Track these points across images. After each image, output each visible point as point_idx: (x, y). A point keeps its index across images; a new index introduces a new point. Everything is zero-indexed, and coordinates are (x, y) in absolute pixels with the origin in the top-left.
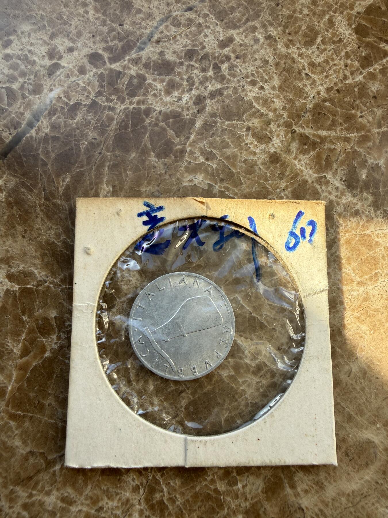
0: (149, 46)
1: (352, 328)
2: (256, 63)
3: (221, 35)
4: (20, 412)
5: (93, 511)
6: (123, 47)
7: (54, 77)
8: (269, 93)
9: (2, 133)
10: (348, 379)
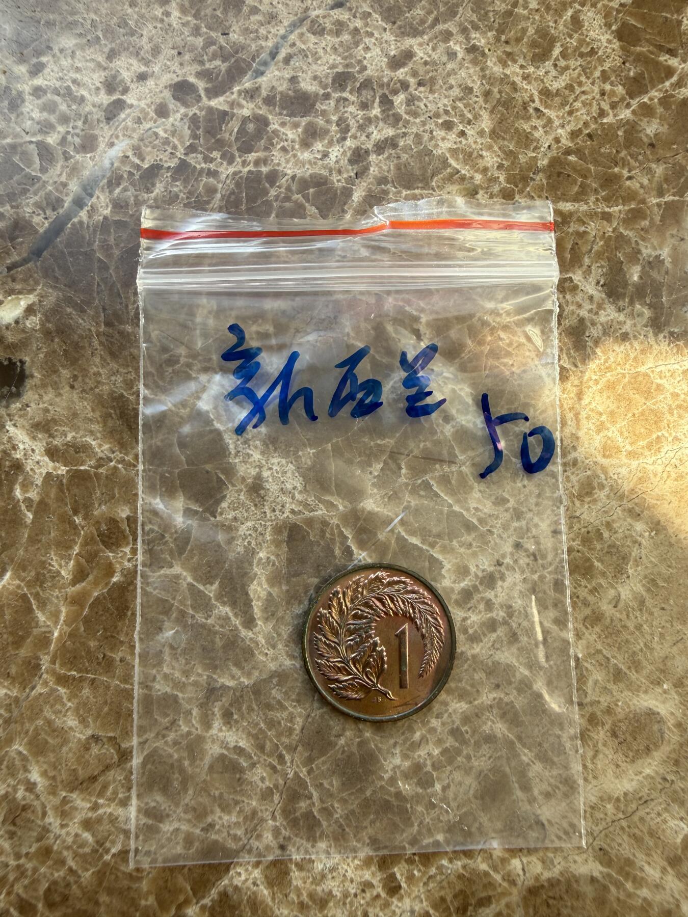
0: (273, 68)
1: (619, 528)
2: (451, 92)
3: (393, 47)
4: (75, 673)
5: (198, 831)
6: (229, 71)
7: (115, 123)
8: (475, 142)
9: (32, 217)
10: (613, 611)
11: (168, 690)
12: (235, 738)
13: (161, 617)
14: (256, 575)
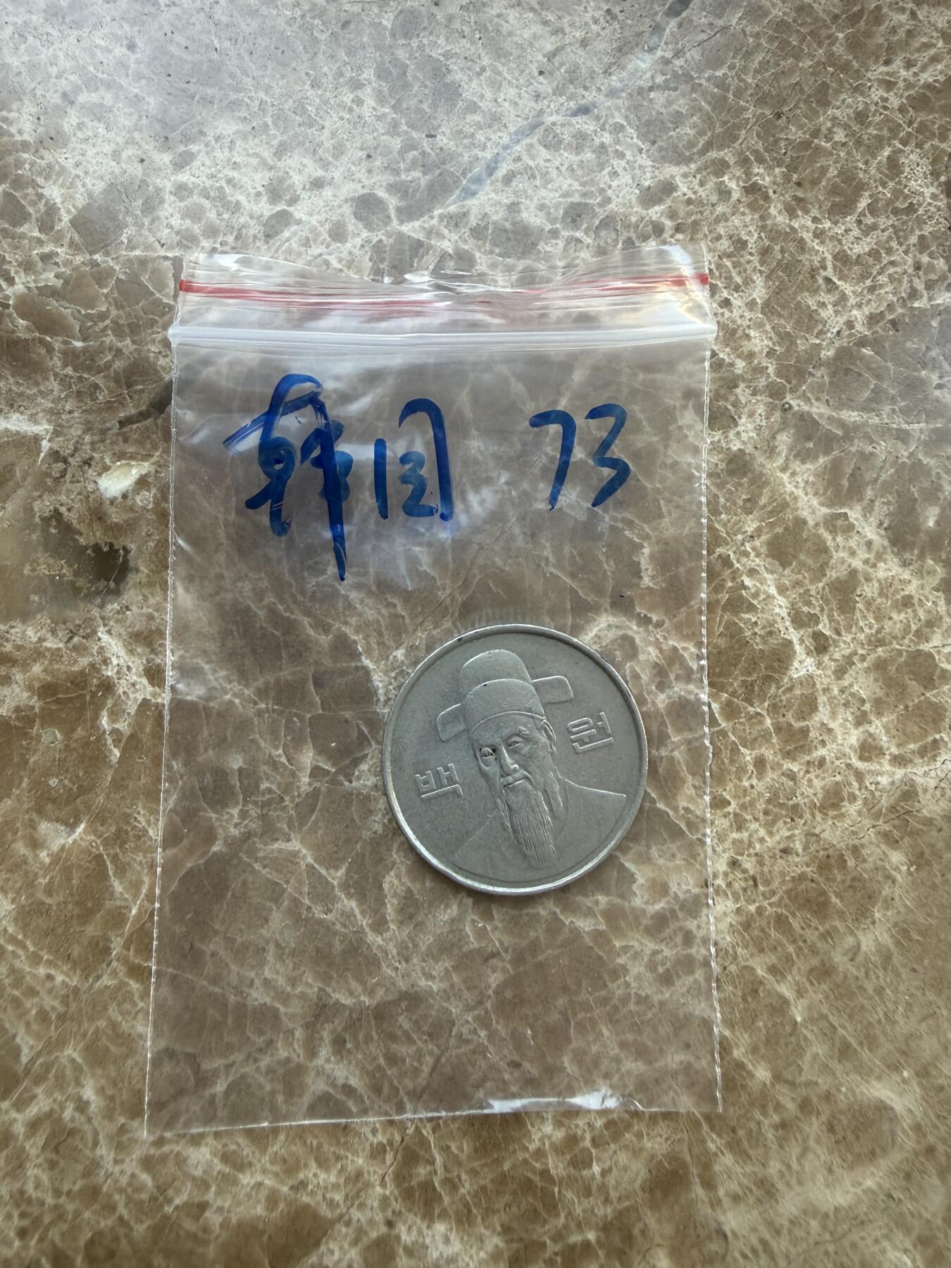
0: (488, 188)
1: (869, 855)
2: (718, 245)
3: (648, 175)
6: (431, 186)
7: (276, 242)
8: (741, 317)
9: (157, 358)
10: (849, 966)
11: (268, 1000)
12: (345, 1073)
13: (268, 904)
14: (394, 863)
